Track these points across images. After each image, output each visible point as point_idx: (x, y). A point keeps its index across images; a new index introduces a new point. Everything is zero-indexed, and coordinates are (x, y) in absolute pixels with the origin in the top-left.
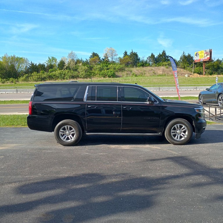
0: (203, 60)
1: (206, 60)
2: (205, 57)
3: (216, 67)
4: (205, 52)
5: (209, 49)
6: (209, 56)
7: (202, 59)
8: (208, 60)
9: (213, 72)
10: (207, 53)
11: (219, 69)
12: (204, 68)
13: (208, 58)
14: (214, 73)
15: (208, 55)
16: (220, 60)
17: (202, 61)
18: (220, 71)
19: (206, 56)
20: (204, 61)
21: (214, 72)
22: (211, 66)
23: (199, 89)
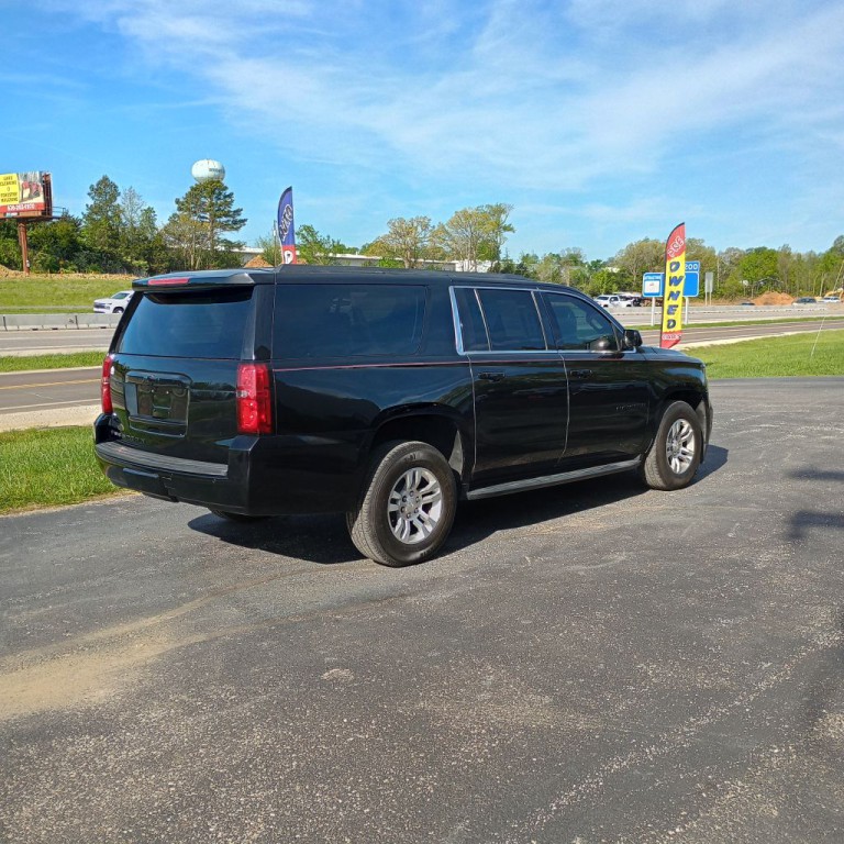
0: (18, 212)
1: (31, 214)
2: (23, 200)
3: (64, 242)
4: (21, 182)
5: (41, 173)
6: (40, 199)
7: (13, 208)
8: (40, 214)
9: (57, 262)
10: (34, 187)
11: (78, 250)
12: (23, 244)
13: (37, 205)
14: (65, 267)
15: (37, 195)
16: (75, 217)
17: (15, 214)
18: (82, 257)
19: (30, 197)
20: (21, 215)
21: (61, 263)
22: (45, 237)
23: (85, 326)
